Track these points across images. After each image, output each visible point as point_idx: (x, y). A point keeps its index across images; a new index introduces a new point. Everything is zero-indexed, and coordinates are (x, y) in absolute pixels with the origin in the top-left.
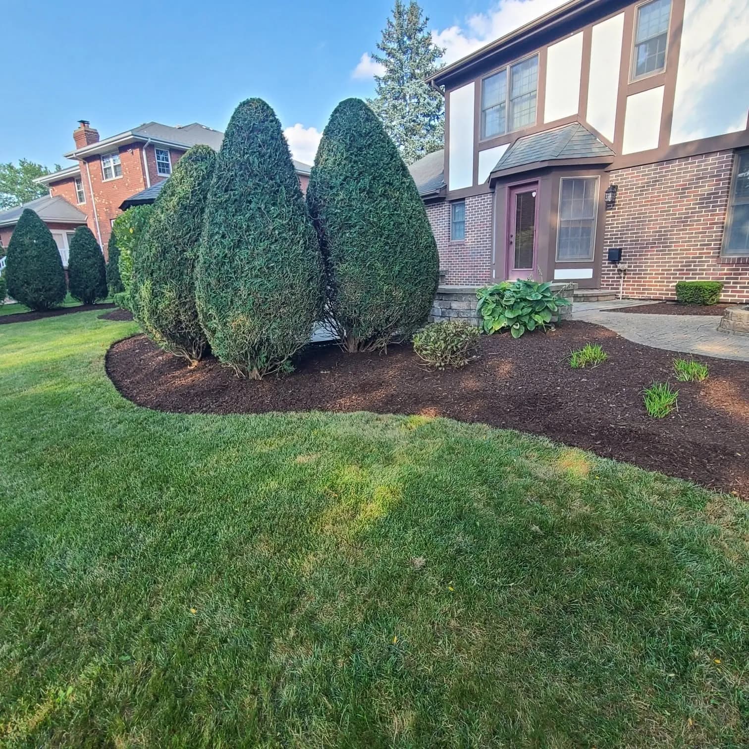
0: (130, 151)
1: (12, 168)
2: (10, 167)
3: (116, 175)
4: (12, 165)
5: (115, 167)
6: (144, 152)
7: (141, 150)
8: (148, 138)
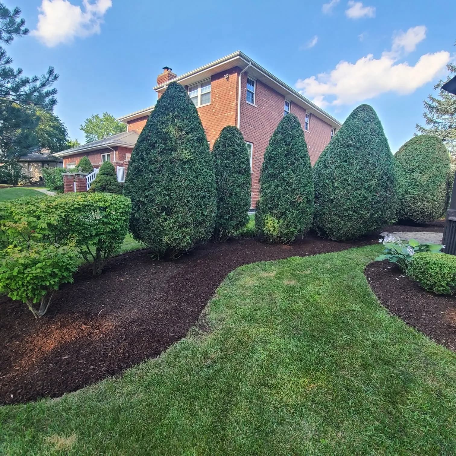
0: (226, 76)
1: (98, 117)
2: (97, 117)
3: (201, 104)
4: (99, 116)
5: (202, 95)
6: (240, 78)
7: (238, 75)
8: (249, 62)
